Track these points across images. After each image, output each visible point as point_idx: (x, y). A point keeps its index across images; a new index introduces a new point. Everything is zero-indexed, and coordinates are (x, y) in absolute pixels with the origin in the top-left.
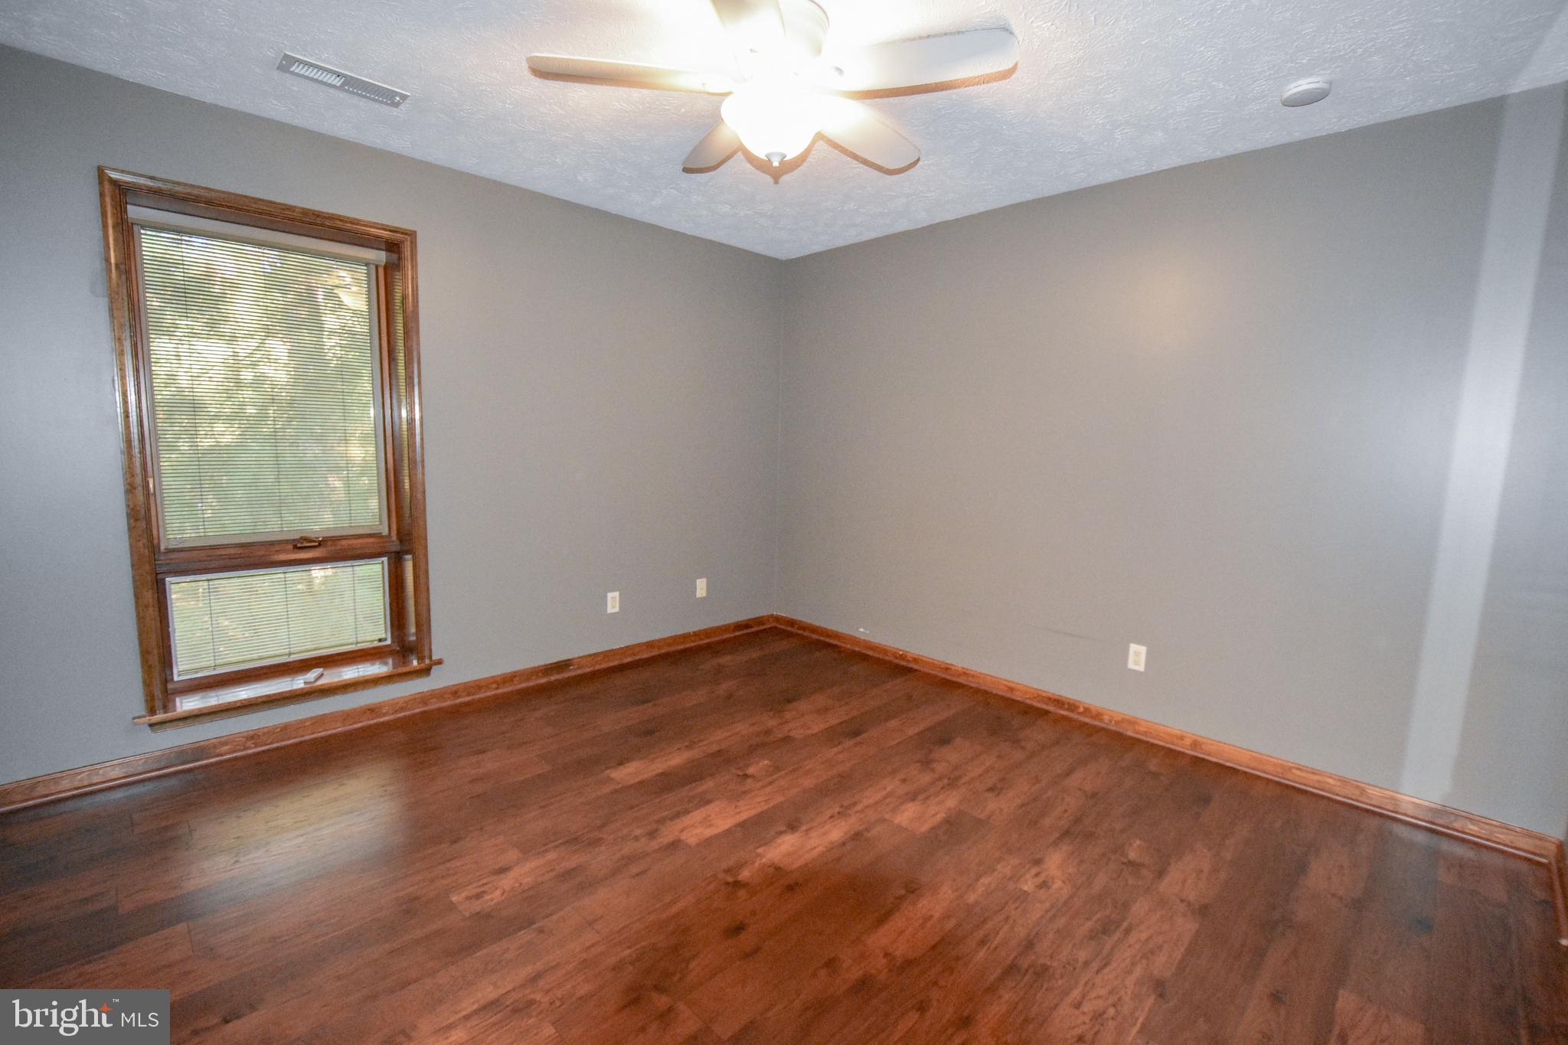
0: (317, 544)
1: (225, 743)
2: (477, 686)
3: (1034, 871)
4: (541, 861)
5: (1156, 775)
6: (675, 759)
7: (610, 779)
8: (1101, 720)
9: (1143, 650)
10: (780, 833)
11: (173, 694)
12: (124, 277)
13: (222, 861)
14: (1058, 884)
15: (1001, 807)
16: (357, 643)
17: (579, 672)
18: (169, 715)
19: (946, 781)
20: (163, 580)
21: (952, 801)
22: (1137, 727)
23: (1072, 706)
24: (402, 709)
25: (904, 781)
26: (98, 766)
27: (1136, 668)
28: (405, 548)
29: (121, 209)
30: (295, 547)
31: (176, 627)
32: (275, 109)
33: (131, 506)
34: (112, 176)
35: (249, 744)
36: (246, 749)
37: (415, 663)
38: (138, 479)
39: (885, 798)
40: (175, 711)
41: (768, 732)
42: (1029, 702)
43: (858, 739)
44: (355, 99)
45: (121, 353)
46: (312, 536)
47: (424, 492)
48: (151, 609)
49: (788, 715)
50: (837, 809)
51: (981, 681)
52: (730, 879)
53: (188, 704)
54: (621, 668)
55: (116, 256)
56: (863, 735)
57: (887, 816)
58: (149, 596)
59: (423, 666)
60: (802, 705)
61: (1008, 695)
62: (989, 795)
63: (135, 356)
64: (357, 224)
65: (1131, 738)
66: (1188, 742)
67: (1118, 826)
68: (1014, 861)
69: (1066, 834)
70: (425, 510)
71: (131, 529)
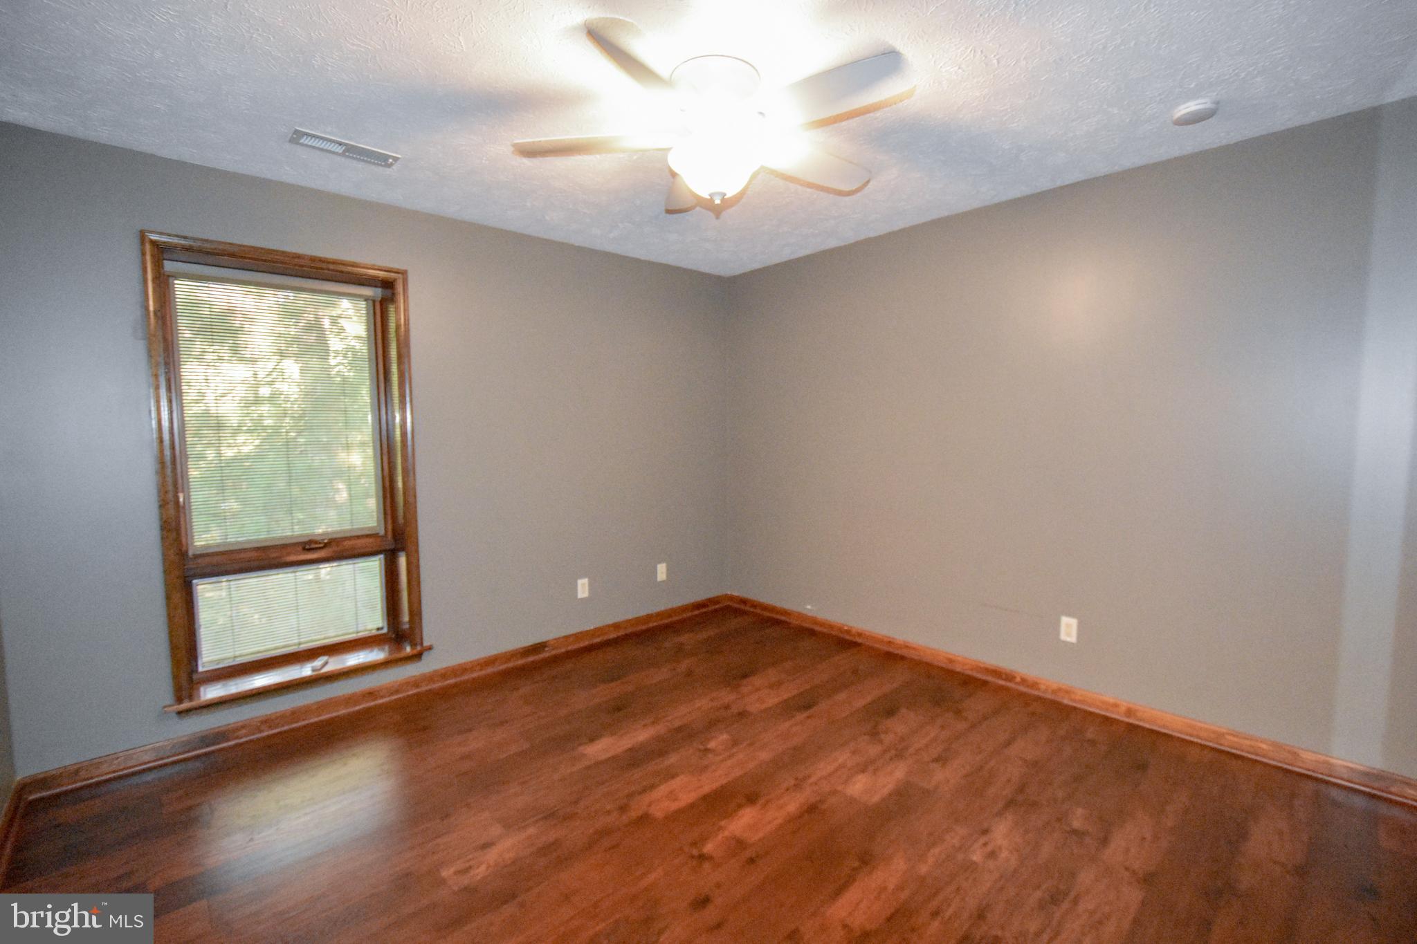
0: (322, 545)
1: (243, 727)
2: (463, 669)
3: (983, 840)
4: (522, 836)
5: (1093, 743)
6: (641, 735)
7: (584, 755)
8: (1039, 689)
9: (1073, 622)
10: (740, 806)
11: (198, 683)
12: (160, 322)
13: (239, 838)
14: (1004, 854)
15: (945, 778)
16: (358, 632)
17: (554, 652)
18: (194, 704)
19: (893, 752)
20: (191, 582)
21: (899, 772)
22: (1073, 696)
23: (1010, 677)
24: (397, 692)
25: (854, 753)
26: (133, 751)
27: (1068, 639)
28: (399, 546)
29: (158, 265)
30: (304, 549)
31: (201, 624)
32: (288, 174)
33: (164, 519)
34: (152, 238)
35: (263, 727)
36: (260, 731)
37: (408, 649)
38: (170, 496)
39: (836, 770)
40: (199, 700)
41: (727, 707)
42: (970, 673)
43: (811, 711)
44: (355, 164)
45: (157, 388)
46: (318, 538)
47: (415, 496)
48: (179, 611)
49: (745, 690)
50: (793, 782)
51: (922, 654)
52: (695, 852)
53: (211, 692)
54: (590, 649)
55: (154, 305)
56: (815, 708)
57: (839, 788)
58: (178, 597)
59: (415, 652)
60: (757, 680)
61: (950, 667)
62: (935, 765)
63: (169, 389)
64: (357, 267)
65: (1067, 706)
66: (1123, 709)
67: (1060, 794)
68: (962, 831)
69: (1010, 803)
70: (416, 512)
71: (163, 538)
